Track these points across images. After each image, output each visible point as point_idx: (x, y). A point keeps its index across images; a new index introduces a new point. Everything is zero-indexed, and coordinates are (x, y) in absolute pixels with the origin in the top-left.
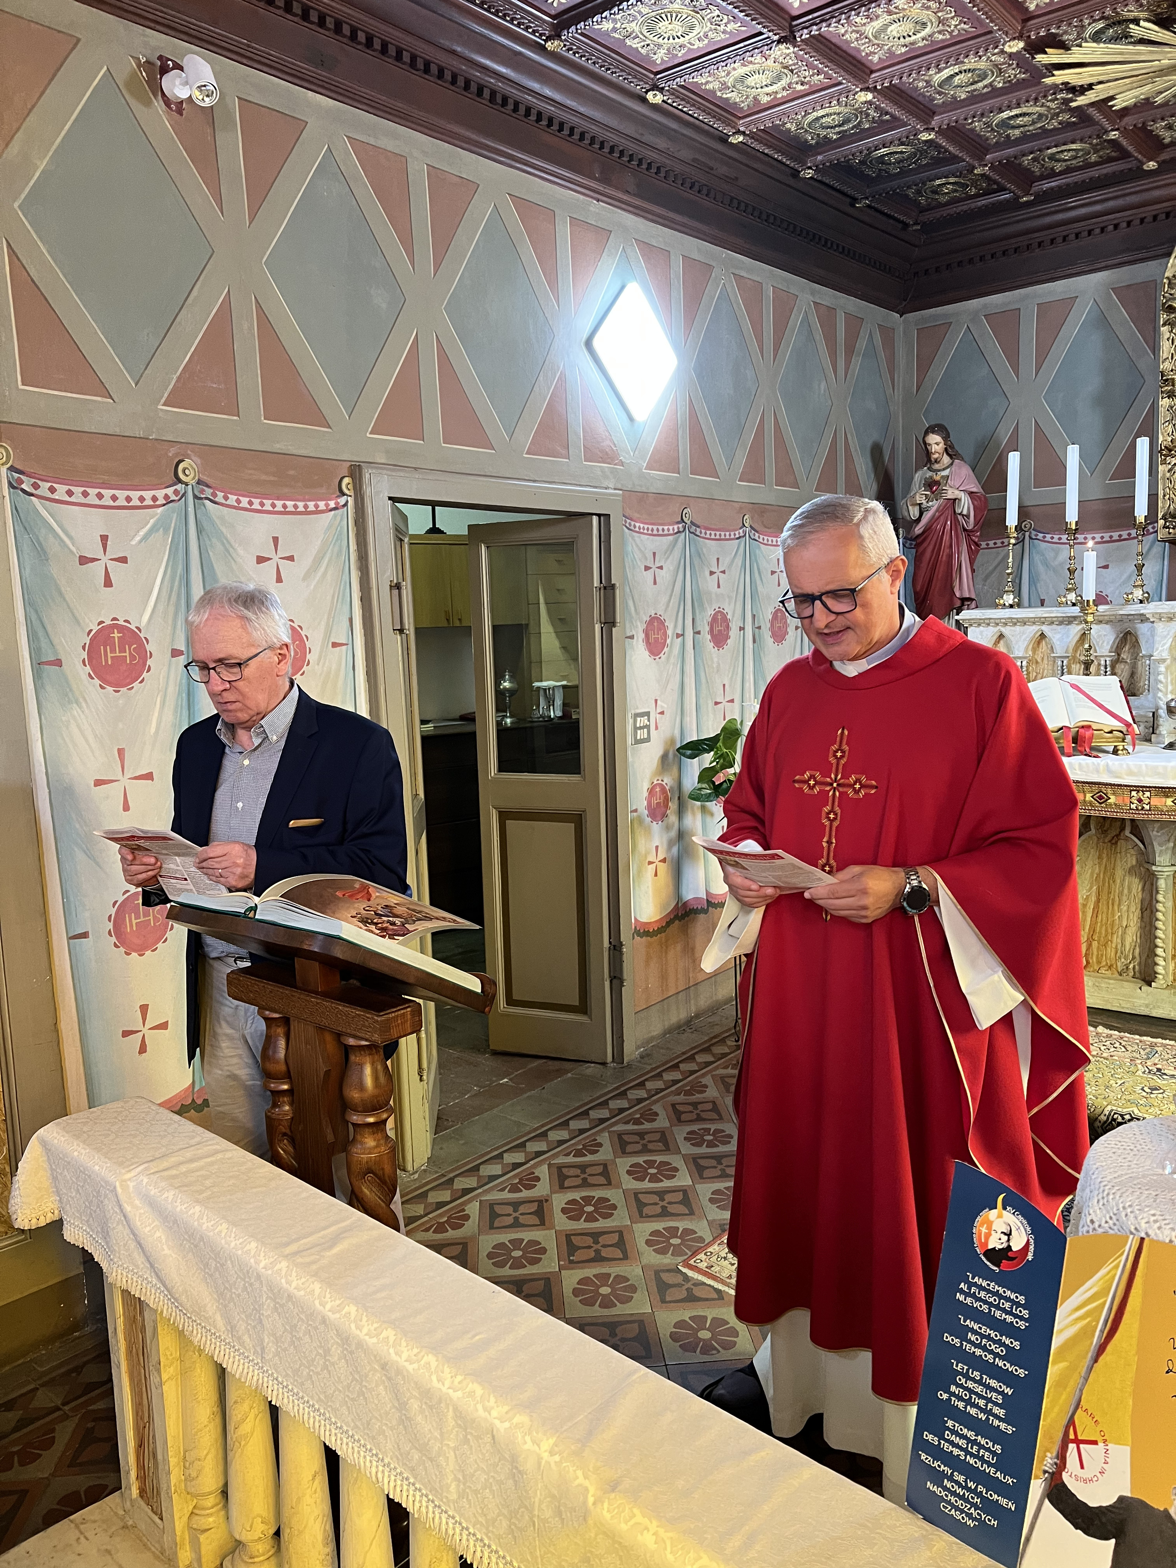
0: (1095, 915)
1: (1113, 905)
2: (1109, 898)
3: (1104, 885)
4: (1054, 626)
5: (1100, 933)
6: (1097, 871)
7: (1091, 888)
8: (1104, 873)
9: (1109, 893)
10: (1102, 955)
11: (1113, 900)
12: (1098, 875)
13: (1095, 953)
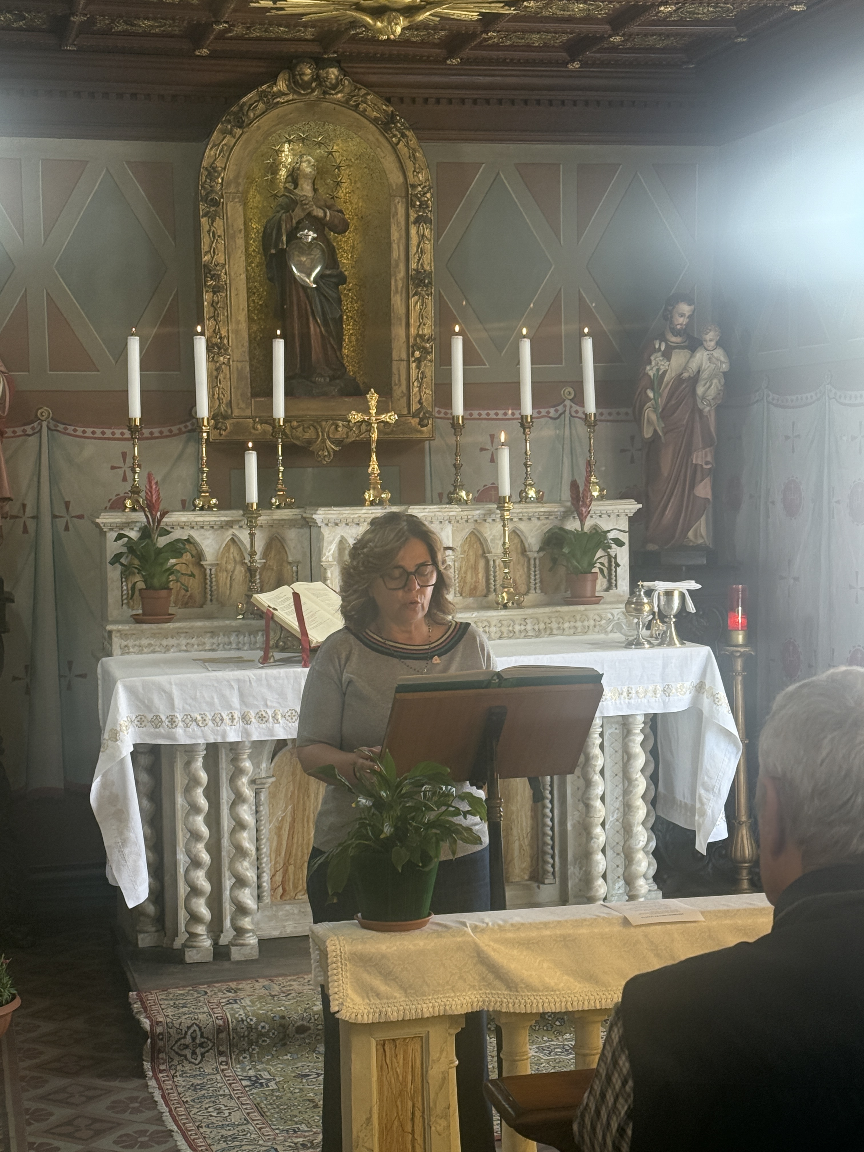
0: (291, 837)
1: (308, 822)
2: (304, 815)
3: (298, 802)
4: (202, 531)
5: (296, 855)
6: (291, 788)
7: (286, 807)
8: (299, 789)
9: (304, 810)
10: (299, 879)
11: (308, 817)
12: (293, 792)
13: (291, 877)
